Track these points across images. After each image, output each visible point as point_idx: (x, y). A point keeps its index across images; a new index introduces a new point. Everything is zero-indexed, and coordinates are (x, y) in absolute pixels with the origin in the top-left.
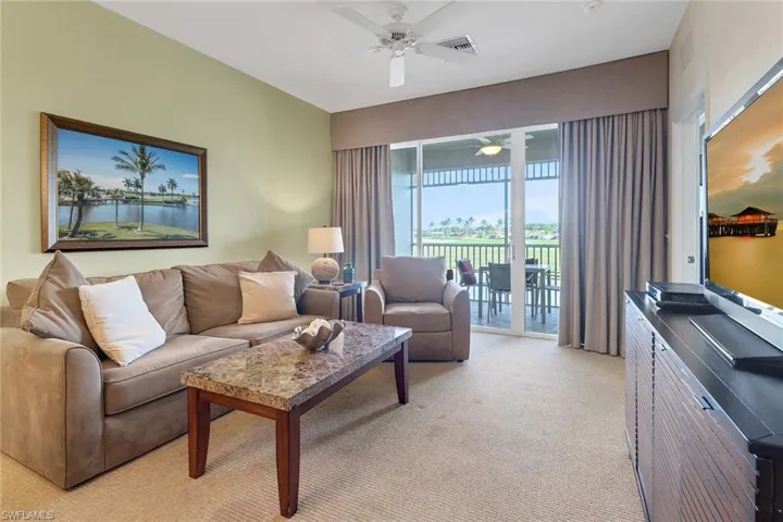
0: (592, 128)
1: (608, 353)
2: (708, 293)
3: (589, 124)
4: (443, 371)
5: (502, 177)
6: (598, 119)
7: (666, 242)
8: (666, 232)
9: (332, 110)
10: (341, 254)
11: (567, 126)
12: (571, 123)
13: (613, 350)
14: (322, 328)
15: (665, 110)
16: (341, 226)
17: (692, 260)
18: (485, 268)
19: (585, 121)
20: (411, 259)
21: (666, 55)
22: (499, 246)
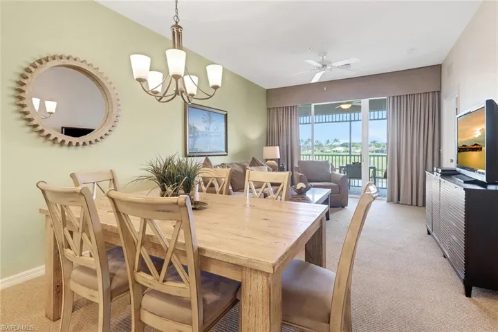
0: (404, 100)
1: (412, 205)
2: (458, 169)
3: (402, 97)
4: (337, 211)
5: (348, 119)
6: (407, 95)
7: (440, 153)
8: (440, 148)
9: (267, 88)
10: (279, 159)
11: (391, 99)
12: (393, 97)
13: (414, 203)
14: (302, 187)
15: (439, 92)
16: (279, 145)
17: (452, 161)
18: (343, 167)
19: (400, 96)
20: (313, 162)
21: (440, 66)
22: (346, 156)
